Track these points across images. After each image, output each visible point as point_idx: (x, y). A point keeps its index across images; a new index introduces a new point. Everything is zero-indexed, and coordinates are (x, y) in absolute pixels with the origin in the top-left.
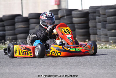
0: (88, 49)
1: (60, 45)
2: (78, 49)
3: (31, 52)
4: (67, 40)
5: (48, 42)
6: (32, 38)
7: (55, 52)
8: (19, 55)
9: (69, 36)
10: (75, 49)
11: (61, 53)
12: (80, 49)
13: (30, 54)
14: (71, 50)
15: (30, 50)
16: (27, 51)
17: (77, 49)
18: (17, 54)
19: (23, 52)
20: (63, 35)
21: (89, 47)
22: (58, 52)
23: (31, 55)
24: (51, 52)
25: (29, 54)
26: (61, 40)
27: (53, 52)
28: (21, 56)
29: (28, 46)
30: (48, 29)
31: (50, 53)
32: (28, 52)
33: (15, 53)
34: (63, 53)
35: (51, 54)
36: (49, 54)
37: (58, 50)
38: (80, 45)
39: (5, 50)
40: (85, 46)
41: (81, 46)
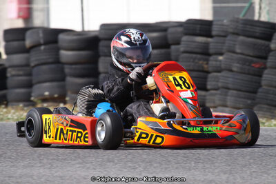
0: (233, 130)
1: (162, 118)
2: (210, 129)
3: (87, 134)
4: (182, 104)
5: (132, 108)
6: (89, 96)
7: (147, 135)
8: (56, 139)
9: (187, 94)
10: (202, 130)
11: (163, 138)
12: (214, 128)
13: (85, 137)
14: (190, 130)
15: (84, 128)
16: (77, 130)
17: (205, 129)
18: (50, 137)
19: (65, 133)
20: (172, 91)
21: (238, 124)
22: (157, 136)
23: (87, 142)
24: (138, 134)
25: (82, 138)
26: (165, 105)
27: (144, 136)
28: (61, 141)
29: (80, 116)
30: (133, 75)
31: (136, 138)
32: (78, 132)
33: (44, 135)
34: (168, 139)
35: (138, 140)
36: (133, 139)
37: (156, 130)
38: (214, 119)
39: (20, 125)
40: (228, 121)
41: (216, 122)
